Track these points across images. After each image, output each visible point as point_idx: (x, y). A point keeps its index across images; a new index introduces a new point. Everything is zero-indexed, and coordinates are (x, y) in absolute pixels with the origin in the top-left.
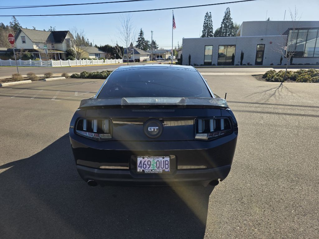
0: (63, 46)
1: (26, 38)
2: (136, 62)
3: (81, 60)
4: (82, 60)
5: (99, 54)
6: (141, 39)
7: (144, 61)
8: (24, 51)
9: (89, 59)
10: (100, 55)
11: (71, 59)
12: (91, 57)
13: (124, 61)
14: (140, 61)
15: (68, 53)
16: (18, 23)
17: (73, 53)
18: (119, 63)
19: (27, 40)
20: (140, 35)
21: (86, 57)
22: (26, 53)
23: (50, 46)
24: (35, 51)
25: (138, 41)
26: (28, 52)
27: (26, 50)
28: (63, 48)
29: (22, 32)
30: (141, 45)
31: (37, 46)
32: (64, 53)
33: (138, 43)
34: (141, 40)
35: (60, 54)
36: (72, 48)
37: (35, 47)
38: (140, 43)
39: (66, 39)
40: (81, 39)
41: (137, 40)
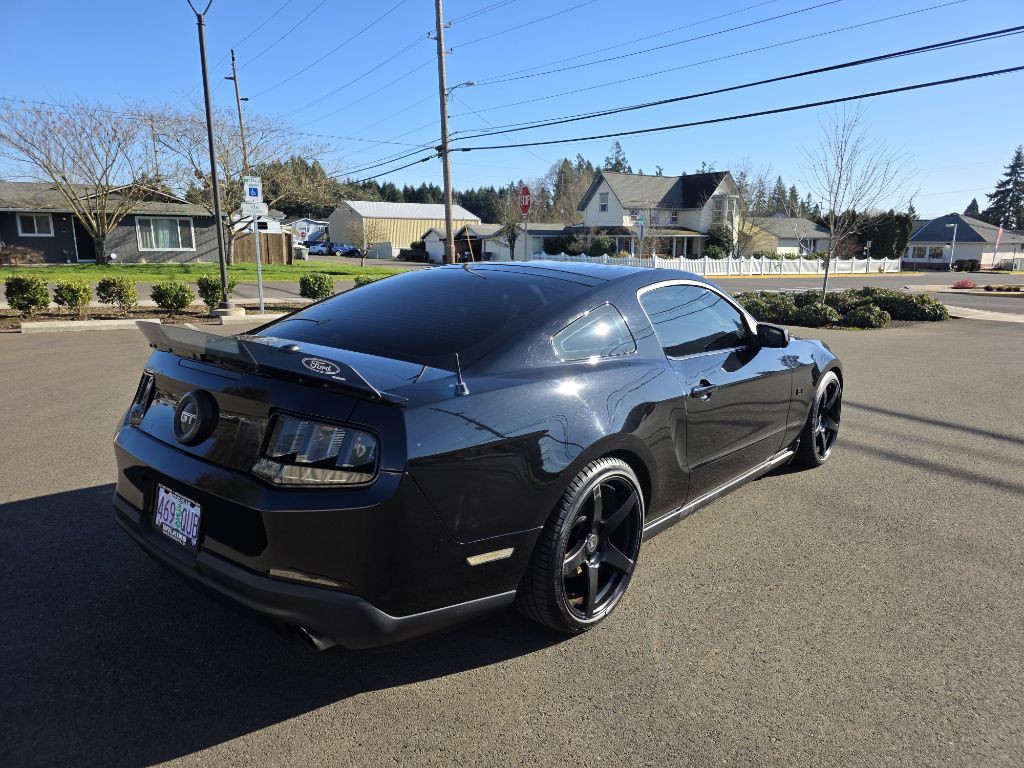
0: (701, 219)
1: (611, 196)
2: (958, 270)
3: (743, 258)
4: (748, 257)
5: (815, 241)
6: (1011, 186)
7: (999, 268)
8: (598, 233)
9: (773, 256)
10: (819, 244)
11: (714, 256)
12: (781, 250)
13: (905, 267)
14: (979, 267)
15: (712, 237)
16: (624, 159)
17: (726, 237)
18: (881, 271)
19: (611, 203)
20: (1009, 171)
21: (765, 249)
22: (603, 236)
23: (665, 217)
24: (624, 231)
25: (995, 195)
26: (607, 234)
27: (603, 228)
28: (702, 224)
29: (604, 183)
30: (1008, 210)
31: (633, 218)
32: (701, 238)
33: (997, 203)
34: (1010, 190)
35: (690, 240)
36: (726, 223)
37: (627, 222)
38: (1003, 199)
39: (716, 196)
40: (788, 194)
41: (993, 191)
